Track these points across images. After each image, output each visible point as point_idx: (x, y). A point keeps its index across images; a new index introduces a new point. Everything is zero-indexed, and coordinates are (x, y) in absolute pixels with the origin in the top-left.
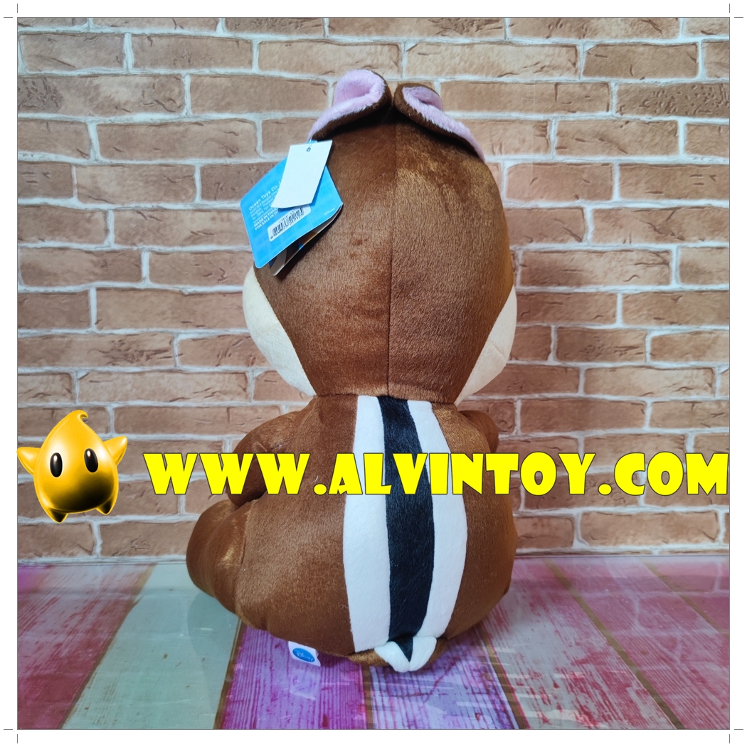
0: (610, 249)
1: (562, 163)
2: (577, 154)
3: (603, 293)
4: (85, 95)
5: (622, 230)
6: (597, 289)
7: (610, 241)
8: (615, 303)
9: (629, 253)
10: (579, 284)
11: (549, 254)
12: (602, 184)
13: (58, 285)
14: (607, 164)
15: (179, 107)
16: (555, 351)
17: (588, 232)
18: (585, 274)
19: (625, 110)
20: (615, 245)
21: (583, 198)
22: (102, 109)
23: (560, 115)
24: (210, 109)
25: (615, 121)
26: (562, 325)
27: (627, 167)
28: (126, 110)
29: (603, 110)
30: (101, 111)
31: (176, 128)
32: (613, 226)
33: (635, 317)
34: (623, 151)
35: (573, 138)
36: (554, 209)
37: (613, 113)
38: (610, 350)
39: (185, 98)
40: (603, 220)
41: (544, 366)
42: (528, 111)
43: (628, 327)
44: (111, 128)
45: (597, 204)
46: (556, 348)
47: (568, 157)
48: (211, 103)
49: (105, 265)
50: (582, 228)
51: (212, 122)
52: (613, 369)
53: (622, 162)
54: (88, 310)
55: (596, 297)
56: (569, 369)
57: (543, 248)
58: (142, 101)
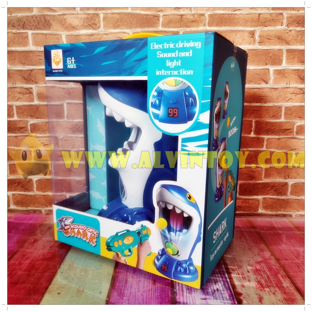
0: (280, 87)
1: (261, 49)
2: (267, 45)
3: (276, 106)
4: (61, 23)
5: (286, 79)
6: (274, 104)
7: (280, 84)
8: (281, 111)
9: (288, 89)
10: (265, 102)
11: (253, 89)
12: (278, 59)
13: (52, 102)
14: (281, 50)
15: (98, 27)
16: (254, 131)
17: (271, 79)
18: (268, 98)
19: (289, 25)
20: (283, 85)
21: (269, 65)
22: (67, 28)
23: (261, 28)
24: (111, 28)
25: (285, 30)
26: (258, 120)
27: (289, 51)
28: (77, 29)
29: (280, 26)
30: (67, 30)
31: (97, 36)
32: (282, 77)
33: (290, 116)
34: (288, 43)
35: (266, 38)
36: (256, 70)
37: (284, 27)
38: (278, 131)
39: (101, 23)
40: (278, 74)
41: (249, 137)
42: (246, 26)
43: (287, 121)
44: (71, 37)
45: (276, 67)
46: (254, 129)
47: (263, 47)
48: (111, 25)
49: (69, 94)
50: (268, 78)
51: (112, 33)
52: (279, 139)
53: (287, 49)
54: (63, 112)
55: (273, 108)
56: (260, 139)
57: (251, 87)
58: (83, 25)
